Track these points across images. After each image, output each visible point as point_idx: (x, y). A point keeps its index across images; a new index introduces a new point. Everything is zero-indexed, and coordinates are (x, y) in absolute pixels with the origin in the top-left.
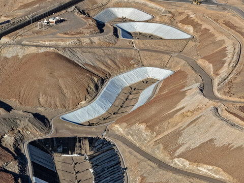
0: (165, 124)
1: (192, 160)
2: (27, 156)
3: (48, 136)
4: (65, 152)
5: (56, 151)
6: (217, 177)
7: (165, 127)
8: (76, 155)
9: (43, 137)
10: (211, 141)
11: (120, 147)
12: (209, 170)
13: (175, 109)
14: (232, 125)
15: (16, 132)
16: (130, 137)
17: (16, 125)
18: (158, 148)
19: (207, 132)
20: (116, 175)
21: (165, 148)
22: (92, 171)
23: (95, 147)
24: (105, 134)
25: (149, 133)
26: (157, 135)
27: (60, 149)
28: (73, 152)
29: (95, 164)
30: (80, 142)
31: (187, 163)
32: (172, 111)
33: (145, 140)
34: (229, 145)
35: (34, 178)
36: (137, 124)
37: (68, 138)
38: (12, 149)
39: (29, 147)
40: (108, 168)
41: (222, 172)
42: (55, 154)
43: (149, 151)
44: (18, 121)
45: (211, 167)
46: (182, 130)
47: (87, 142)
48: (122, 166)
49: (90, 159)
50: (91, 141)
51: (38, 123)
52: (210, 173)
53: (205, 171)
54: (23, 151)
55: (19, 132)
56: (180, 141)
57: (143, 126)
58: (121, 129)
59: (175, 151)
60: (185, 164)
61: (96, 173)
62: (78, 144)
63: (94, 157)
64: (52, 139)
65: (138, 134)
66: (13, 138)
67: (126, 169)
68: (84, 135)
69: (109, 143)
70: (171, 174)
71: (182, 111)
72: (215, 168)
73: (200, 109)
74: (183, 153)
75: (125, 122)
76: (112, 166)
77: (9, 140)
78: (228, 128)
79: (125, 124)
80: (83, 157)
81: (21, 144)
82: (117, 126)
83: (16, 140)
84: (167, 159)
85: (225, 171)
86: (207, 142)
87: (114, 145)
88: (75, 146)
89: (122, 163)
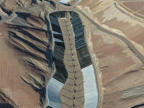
0: (96, 8)
1: (110, 26)
2: (49, 21)
3: (55, 11)
4: (62, 17)
5: (58, 17)
6: (120, 34)
7: (97, 9)
8: (65, 18)
9: (54, 12)
10: (115, 18)
11: (81, 16)
12: (116, 31)
13: (99, 2)
14: (123, 12)
15: (45, 10)
16: (84, 11)
17: (45, 7)
18: (95, 19)
19: (113, 14)
20: (81, 29)
21: (98, 19)
22: (72, 25)
23: (72, 15)
24: (75, 9)
25: (91, 11)
26: (94, 12)
27: (60, 16)
28: (64, 17)
29: (72, 22)
30: (66, 13)
31: (108, 27)
32: (98, 2)
33: (90, 14)
34: (123, 21)
35: (53, 31)
36: (86, 6)
37: (62, 11)
38: (44, 19)
39: (50, 17)
40: (78, 25)
41: (122, 33)
42: (58, 18)
43: (92, 19)
44: (45, 6)
45: (117, 30)
46: (103, 11)
47: (69, 13)
48: (83, 25)
49: (71, 20)
50: (70, 12)
51: (52, 6)
52: (117, 32)
53: (115, 31)
54: (47, 19)
55: (46, 10)
56: (103, 16)
57: (88, 8)
58: (80, 8)
59: (102, 20)
60: (107, 27)
61: (73, 27)
62: (66, 14)
63: (72, 19)
64: (57, 12)
65: (87, 10)
66: (44, 13)
67: (84, 26)
68: (68, 10)
69: (77, 14)
70: (102, 32)
71: (102, 3)
72: (119, 31)
73: (109, 3)
74: (105, 22)
75: (81, 5)
76: (79, 24)
77: (43, 14)
78: (122, 13)
79: (81, 6)
80: (68, 19)
81: (47, 15)
82: (78, 6)
83: (45, 14)
84: (99, 24)
85: (123, 33)
86: (114, 18)
87: (79, 15)
88: (65, 14)
89: (82, 23)
